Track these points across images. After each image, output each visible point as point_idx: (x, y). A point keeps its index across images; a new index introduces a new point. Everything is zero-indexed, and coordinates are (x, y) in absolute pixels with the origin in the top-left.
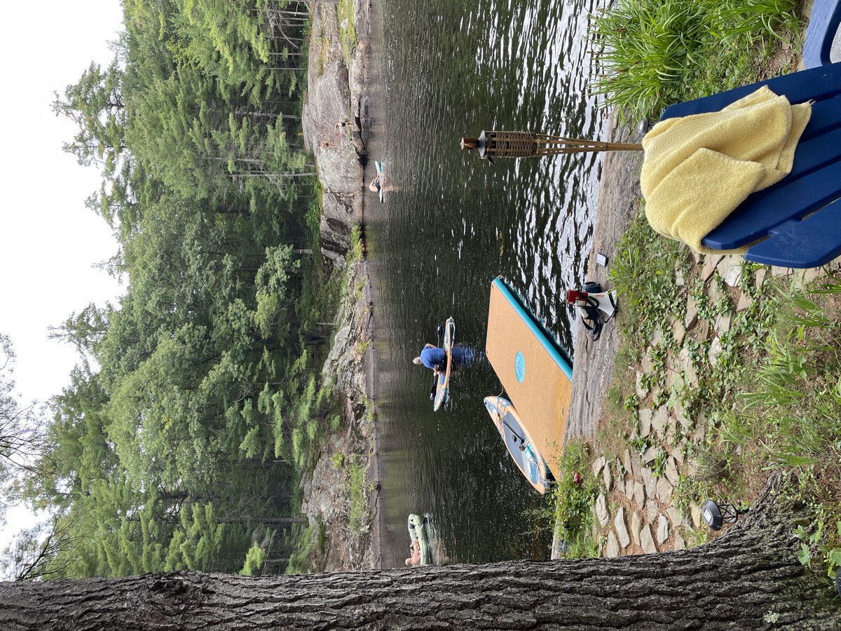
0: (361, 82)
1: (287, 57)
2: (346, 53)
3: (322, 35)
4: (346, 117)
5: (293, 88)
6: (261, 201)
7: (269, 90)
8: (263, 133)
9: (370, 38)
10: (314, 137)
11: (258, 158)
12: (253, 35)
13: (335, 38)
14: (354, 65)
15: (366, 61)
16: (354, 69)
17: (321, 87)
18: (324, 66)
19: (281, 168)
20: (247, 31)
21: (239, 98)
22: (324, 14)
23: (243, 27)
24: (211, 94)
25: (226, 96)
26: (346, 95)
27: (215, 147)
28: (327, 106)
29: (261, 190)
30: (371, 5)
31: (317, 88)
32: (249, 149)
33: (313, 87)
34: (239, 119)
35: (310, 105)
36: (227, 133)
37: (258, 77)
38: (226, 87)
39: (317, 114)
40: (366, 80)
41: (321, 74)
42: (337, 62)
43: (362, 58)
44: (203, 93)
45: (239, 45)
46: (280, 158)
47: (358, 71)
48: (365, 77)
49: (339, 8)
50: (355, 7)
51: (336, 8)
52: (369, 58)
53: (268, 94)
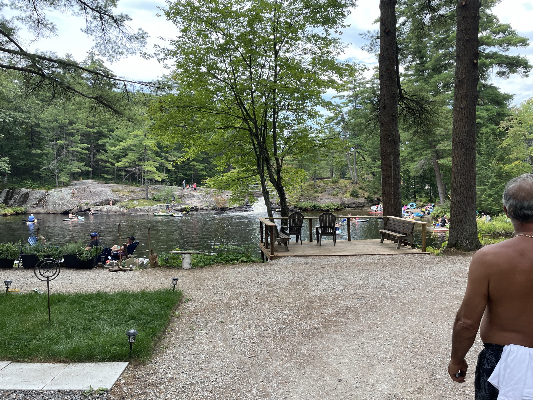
0: (109, 211)
1: (122, 174)
2: (122, 204)
3: (132, 192)
4: (90, 203)
5: (106, 176)
7: (104, 164)
8: (81, 160)
9: (129, 215)
10: (79, 187)
11: (66, 156)
12: (128, 160)
13: (130, 198)
14: (117, 208)
15: (118, 213)
16: (115, 208)
17: (106, 191)
18: (117, 193)
19: (60, 168)
20: (131, 157)
21: (101, 148)
22: (141, 193)
24: (101, 135)
25: (100, 142)
26: (102, 204)
27: (72, 135)
28: (96, 194)
30: (143, 215)
31: (105, 189)
32: (72, 153)
33: (106, 187)
34: (88, 149)
35: (97, 185)
36: (79, 142)
37: (110, 160)
38: (104, 142)
39: (92, 188)
40: (109, 213)
41: (113, 191)
42: (119, 199)
43: (120, 211)
44: (101, 131)
45: (125, 153)
46: (66, 168)
47: (113, 210)
48: (111, 213)
50: (143, 208)
51: (144, 199)
52: (120, 214)
53: (102, 164)
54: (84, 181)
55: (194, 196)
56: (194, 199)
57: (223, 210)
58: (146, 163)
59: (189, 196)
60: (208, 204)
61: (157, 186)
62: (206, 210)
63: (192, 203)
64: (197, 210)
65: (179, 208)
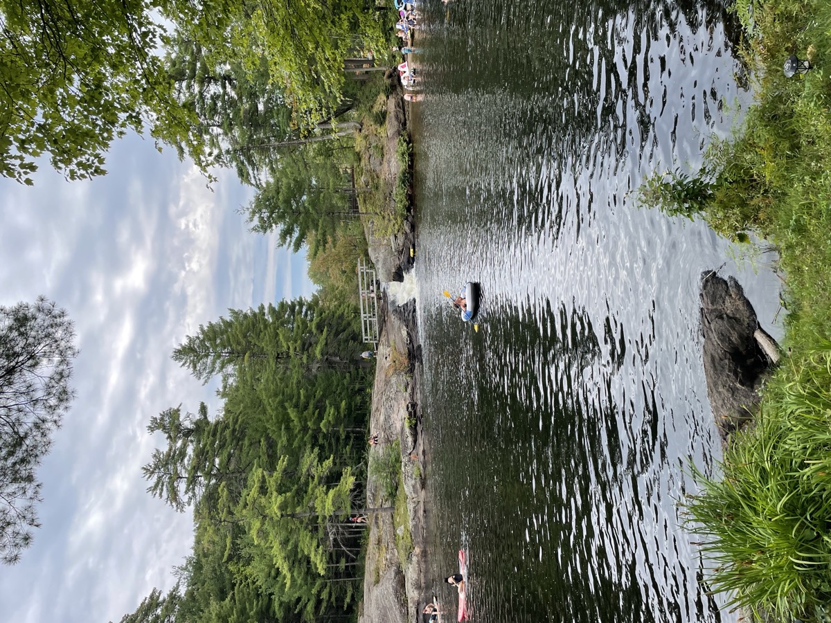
0: (418, 587)
1: (344, 567)
2: (403, 558)
3: (379, 542)
5: (348, 600)
7: (324, 604)
9: (426, 541)
12: (313, 549)
13: (391, 545)
14: (411, 569)
15: (423, 566)
16: (411, 574)
17: (377, 596)
18: (381, 573)
20: (308, 545)
21: (293, 615)
22: (381, 523)
23: (304, 542)
24: (265, 613)
25: (280, 614)
26: (403, 603)
28: (384, 617)
30: (425, 511)
31: (373, 598)
33: (369, 597)
35: (365, 617)
37: (314, 591)
38: (281, 604)
40: (423, 585)
41: (377, 582)
42: (394, 568)
43: (418, 563)
44: (257, 613)
45: (297, 559)
47: (415, 576)
48: (423, 581)
49: (395, 516)
50: (411, 514)
51: (392, 517)
52: (425, 561)
53: (323, 608)
55: (387, 418)
56: (394, 416)
57: (414, 354)
58: (319, 511)
59: (387, 427)
60: (402, 388)
61: (368, 494)
62: (413, 389)
63: (400, 418)
64: (414, 405)
65: (410, 439)
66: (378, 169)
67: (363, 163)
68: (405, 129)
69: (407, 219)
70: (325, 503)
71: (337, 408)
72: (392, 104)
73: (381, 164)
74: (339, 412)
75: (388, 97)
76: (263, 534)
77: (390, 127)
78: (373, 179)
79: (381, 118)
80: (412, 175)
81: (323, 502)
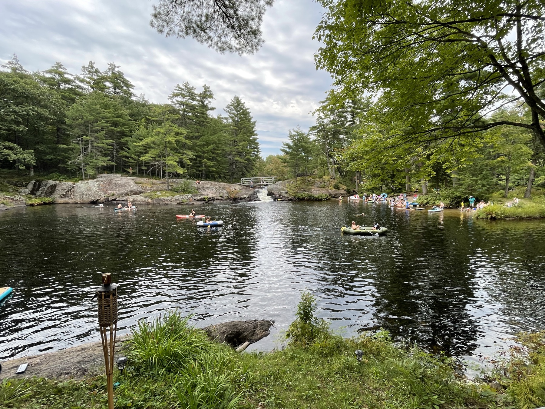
1: (143, 168)
2: (146, 194)
3: (154, 184)
4: (116, 194)
6: (66, 150)
7: (127, 160)
8: (105, 155)
9: (154, 205)
10: (104, 179)
11: (91, 151)
12: (151, 155)
13: (152, 189)
14: (142, 198)
15: (143, 203)
16: (140, 198)
17: (130, 183)
18: (140, 185)
19: (86, 162)
20: (153, 153)
21: (122, 146)
22: (162, 185)
23: (154, 151)
24: (123, 134)
25: (123, 140)
26: (127, 194)
27: (96, 132)
28: (121, 186)
29: (72, 151)
30: (167, 204)
31: (130, 181)
32: (97, 148)
33: (130, 179)
34: (111, 145)
35: (121, 178)
36: (104, 138)
37: (133, 155)
38: (127, 141)
39: (117, 181)
40: (135, 203)
41: (136, 183)
42: (142, 190)
43: (145, 201)
44: (123, 130)
45: (147, 148)
46: (92, 162)
47: (139, 200)
48: (137, 203)
49: (165, 191)
50: (166, 198)
52: (145, 204)
53: (125, 159)
54: (109, 174)
55: (208, 188)
56: (209, 191)
57: (236, 200)
58: (167, 158)
59: (204, 188)
60: (221, 195)
61: (175, 180)
62: (221, 200)
63: (208, 194)
64: (214, 200)
65: (199, 198)
66: (316, 185)
67: (318, 179)
68: (332, 197)
69: (294, 198)
70: (171, 161)
71: (212, 167)
72: (343, 192)
73: (317, 187)
74: (211, 167)
75: (345, 190)
76: (158, 134)
77: (333, 191)
78: (311, 183)
79: (336, 187)
80: (313, 200)
81: (172, 160)
